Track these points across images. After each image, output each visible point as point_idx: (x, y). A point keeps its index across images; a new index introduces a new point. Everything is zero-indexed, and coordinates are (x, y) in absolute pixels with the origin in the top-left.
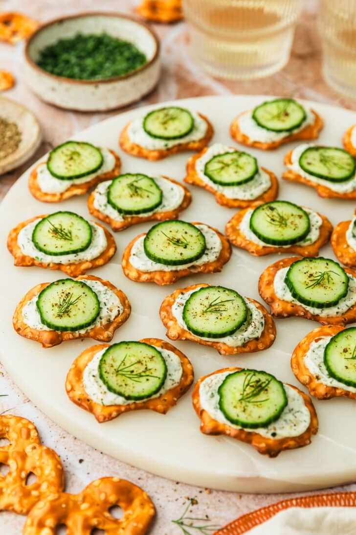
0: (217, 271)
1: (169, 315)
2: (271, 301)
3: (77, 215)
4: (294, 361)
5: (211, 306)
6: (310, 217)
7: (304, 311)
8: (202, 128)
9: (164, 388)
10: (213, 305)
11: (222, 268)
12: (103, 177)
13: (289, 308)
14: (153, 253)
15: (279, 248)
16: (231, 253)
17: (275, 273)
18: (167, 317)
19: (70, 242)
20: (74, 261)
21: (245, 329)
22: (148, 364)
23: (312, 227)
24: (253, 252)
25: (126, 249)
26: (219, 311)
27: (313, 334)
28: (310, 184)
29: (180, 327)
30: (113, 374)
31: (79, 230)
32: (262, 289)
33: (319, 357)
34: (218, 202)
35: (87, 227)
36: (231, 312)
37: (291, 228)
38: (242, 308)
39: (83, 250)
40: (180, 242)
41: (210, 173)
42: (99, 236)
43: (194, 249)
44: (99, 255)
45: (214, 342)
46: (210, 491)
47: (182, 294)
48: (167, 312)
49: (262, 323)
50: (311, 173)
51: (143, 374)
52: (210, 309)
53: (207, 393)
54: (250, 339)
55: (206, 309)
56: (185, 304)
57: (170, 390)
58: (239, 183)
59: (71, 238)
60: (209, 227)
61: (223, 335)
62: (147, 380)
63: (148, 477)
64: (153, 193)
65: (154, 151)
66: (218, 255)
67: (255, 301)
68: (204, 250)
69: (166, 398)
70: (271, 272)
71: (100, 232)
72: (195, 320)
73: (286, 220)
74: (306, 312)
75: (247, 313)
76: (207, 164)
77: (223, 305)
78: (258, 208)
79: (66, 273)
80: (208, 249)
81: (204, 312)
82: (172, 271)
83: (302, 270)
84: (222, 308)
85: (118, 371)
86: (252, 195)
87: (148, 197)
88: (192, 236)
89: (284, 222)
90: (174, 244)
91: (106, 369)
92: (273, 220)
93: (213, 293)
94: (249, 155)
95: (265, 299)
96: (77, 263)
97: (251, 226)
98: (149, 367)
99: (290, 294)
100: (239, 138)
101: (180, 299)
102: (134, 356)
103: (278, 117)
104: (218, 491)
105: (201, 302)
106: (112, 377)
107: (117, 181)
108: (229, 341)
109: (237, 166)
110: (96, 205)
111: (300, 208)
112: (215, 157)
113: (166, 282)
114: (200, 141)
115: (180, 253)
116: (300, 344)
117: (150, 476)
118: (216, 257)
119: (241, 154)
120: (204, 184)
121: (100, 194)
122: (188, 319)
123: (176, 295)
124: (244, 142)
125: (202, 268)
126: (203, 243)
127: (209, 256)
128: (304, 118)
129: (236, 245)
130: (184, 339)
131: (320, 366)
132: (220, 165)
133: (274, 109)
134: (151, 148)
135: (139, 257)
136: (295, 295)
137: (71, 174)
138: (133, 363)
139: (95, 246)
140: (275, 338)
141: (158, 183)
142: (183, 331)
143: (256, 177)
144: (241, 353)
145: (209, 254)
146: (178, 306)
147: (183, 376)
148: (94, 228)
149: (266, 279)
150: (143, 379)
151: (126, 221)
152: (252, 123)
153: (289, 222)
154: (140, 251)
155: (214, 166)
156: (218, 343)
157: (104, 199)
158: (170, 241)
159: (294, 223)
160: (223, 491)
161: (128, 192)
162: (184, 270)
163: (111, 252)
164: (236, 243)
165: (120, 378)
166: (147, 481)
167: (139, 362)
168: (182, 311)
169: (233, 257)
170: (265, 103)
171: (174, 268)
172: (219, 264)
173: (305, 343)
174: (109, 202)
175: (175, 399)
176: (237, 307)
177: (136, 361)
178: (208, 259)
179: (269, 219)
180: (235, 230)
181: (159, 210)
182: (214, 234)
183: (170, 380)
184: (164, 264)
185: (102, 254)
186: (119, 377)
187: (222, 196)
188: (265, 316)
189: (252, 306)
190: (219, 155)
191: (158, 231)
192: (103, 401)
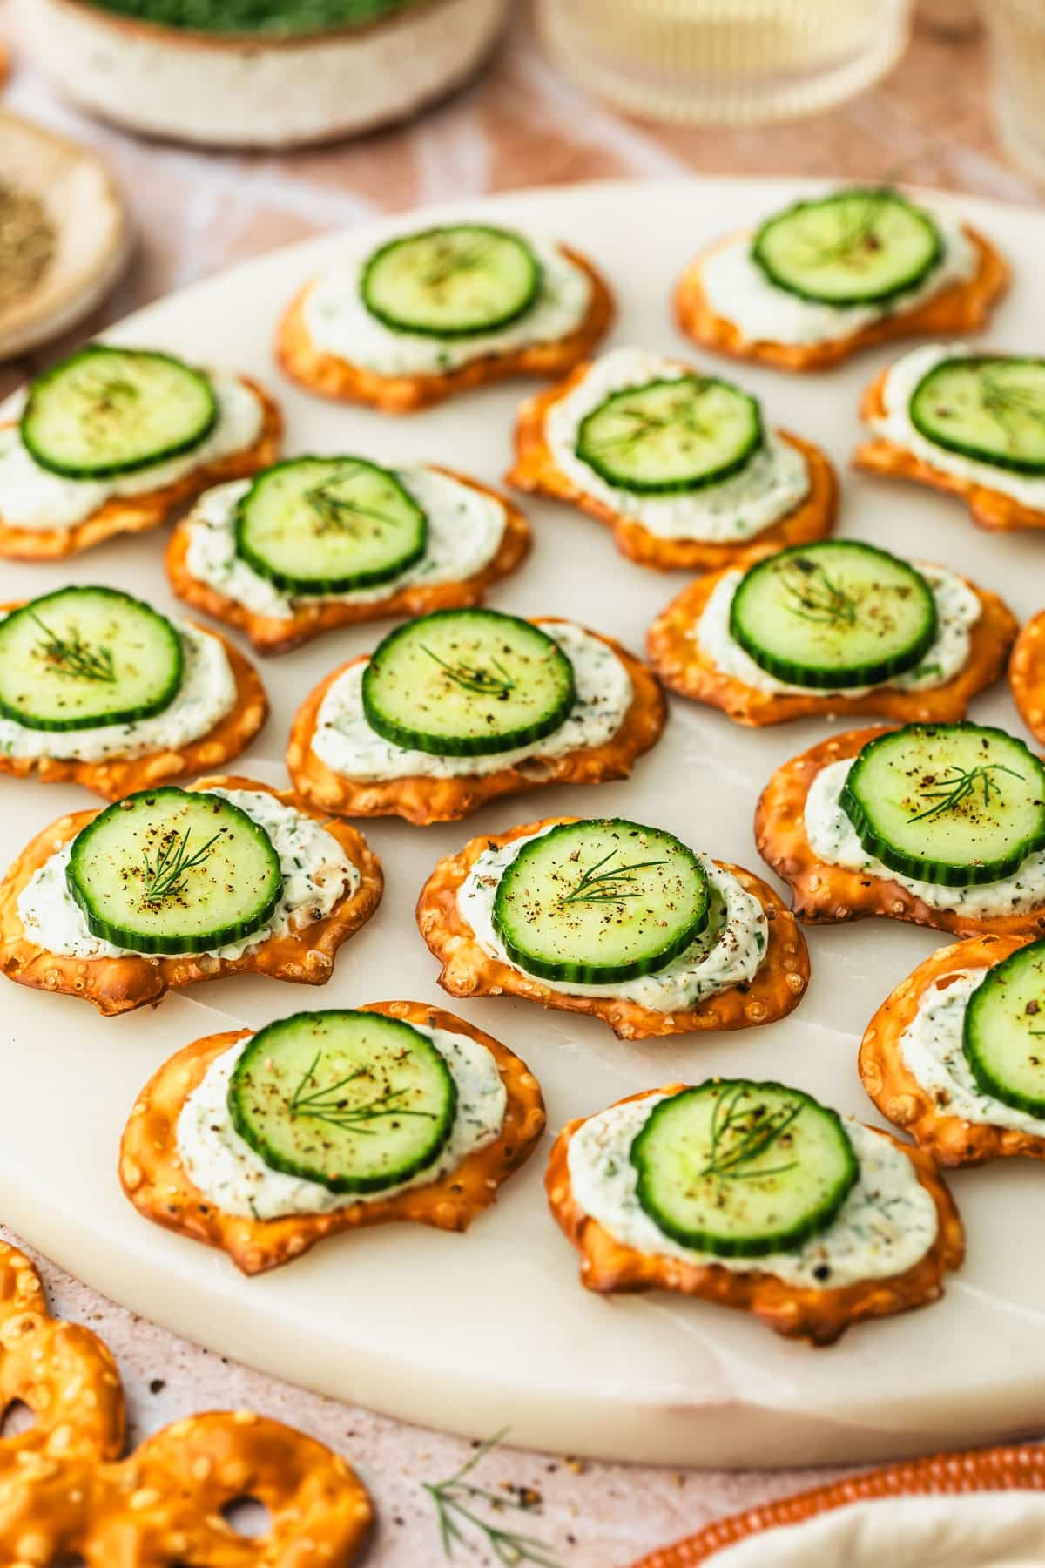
0: (614, 775)
1: (447, 918)
2: (796, 867)
3: (129, 599)
4: (869, 1052)
5: (586, 881)
6: (939, 594)
7: (905, 898)
8: (572, 295)
9: (450, 1149)
10: (596, 880)
11: (631, 766)
12: (218, 468)
13: (855, 889)
14: (392, 718)
15: (831, 697)
16: (664, 718)
17: (812, 776)
18: (440, 924)
19: (107, 686)
20: (122, 751)
21: (702, 955)
22: (391, 1075)
23: (941, 626)
24: (739, 714)
25: (299, 712)
26: (615, 896)
27: (932, 967)
28: (944, 483)
29: (484, 954)
30: (280, 1114)
31: (139, 646)
32: (767, 832)
33: (951, 1036)
34: (622, 551)
35: (164, 637)
36: (654, 901)
37: (869, 629)
38: (693, 886)
39: (151, 711)
40: (486, 680)
41: (594, 451)
42: (207, 667)
43: (533, 702)
44: (207, 727)
45: (598, 999)
46: (582, 1463)
47: (494, 848)
48: (442, 907)
49: (758, 935)
50: (950, 447)
51: (379, 1108)
52: (585, 892)
53: (595, 1162)
54: (718, 985)
55: (571, 891)
56: (499, 878)
57: (473, 1158)
58: (696, 485)
59: (110, 672)
60: (589, 633)
61: (627, 973)
62: (396, 1125)
63: (378, 1430)
64: (393, 522)
65: (399, 378)
66: (617, 721)
67: (740, 870)
68: (569, 705)
69: (460, 1182)
70: (798, 776)
71: (211, 651)
72: (533, 927)
73: (853, 604)
74: (912, 901)
75: (709, 905)
76: (585, 423)
77: (628, 879)
78: (757, 567)
79: (96, 791)
80: (583, 704)
81: (565, 903)
82: (458, 778)
83: (898, 763)
84: (627, 888)
85: (295, 1106)
86: (740, 524)
87: (377, 533)
88: (526, 660)
89: (845, 611)
90: (467, 686)
91: (255, 1102)
92: (809, 604)
93: (595, 840)
94: (732, 388)
95: (777, 862)
96: (132, 757)
97: (734, 626)
98: (396, 1086)
99: (857, 842)
100: (706, 330)
101: (483, 864)
102: (343, 1055)
103: (843, 253)
104: (608, 1463)
105: (554, 870)
106: (279, 1123)
107: (267, 484)
108: (647, 992)
109: (691, 426)
110: (196, 565)
111: (903, 565)
112: (614, 396)
113: (441, 813)
114: (567, 341)
115: (486, 714)
116: (890, 1001)
117: (387, 1424)
118: (611, 729)
119: (703, 385)
120: (572, 492)
121: (210, 526)
122: (512, 925)
123: (473, 855)
124: (722, 343)
125: (562, 767)
126: (564, 682)
127: (585, 725)
128: (937, 258)
129: (683, 692)
130: (497, 991)
131: (949, 1062)
132: (631, 425)
133: (827, 227)
134: (387, 367)
135: (345, 734)
136: (872, 845)
137: (105, 458)
138: (342, 1079)
139: (196, 701)
140: (805, 986)
141: (414, 488)
142: (496, 967)
143: (758, 462)
144: (688, 1032)
145: (587, 718)
146: (479, 886)
147: (508, 1110)
148: (190, 641)
149: (779, 800)
150: (381, 1124)
151: (302, 620)
152: (750, 275)
153: (862, 612)
154: (349, 714)
155: (614, 428)
156: (610, 1000)
157: (223, 546)
158: (450, 675)
159: (882, 613)
160: (626, 1465)
161: (307, 517)
162: (501, 774)
163: (251, 718)
164: (683, 685)
165: (304, 1128)
166: (376, 1440)
167: (362, 1073)
168: (491, 903)
169: (671, 734)
170: (800, 207)
171: (464, 766)
172: (619, 755)
173: (904, 996)
174: (241, 552)
175: (492, 1184)
176: (673, 885)
177: (352, 1072)
178: (582, 734)
179: (795, 602)
180: (680, 642)
181: (415, 576)
182: (604, 655)
183: (470, 1121)
184: (431, 752)
185: (219, 728)
186: (302, 1123)
187: (639, 530)
188: (770, 915)
189: (726, 883)
190: (631, 391)
191: (410, 645)
192: (256, 1203)
